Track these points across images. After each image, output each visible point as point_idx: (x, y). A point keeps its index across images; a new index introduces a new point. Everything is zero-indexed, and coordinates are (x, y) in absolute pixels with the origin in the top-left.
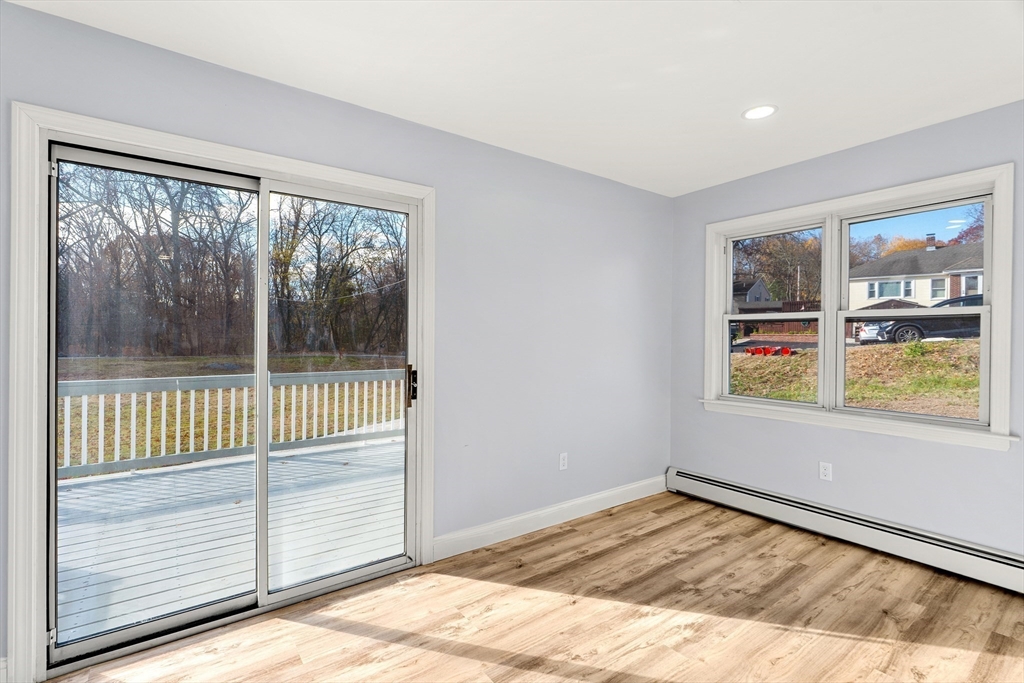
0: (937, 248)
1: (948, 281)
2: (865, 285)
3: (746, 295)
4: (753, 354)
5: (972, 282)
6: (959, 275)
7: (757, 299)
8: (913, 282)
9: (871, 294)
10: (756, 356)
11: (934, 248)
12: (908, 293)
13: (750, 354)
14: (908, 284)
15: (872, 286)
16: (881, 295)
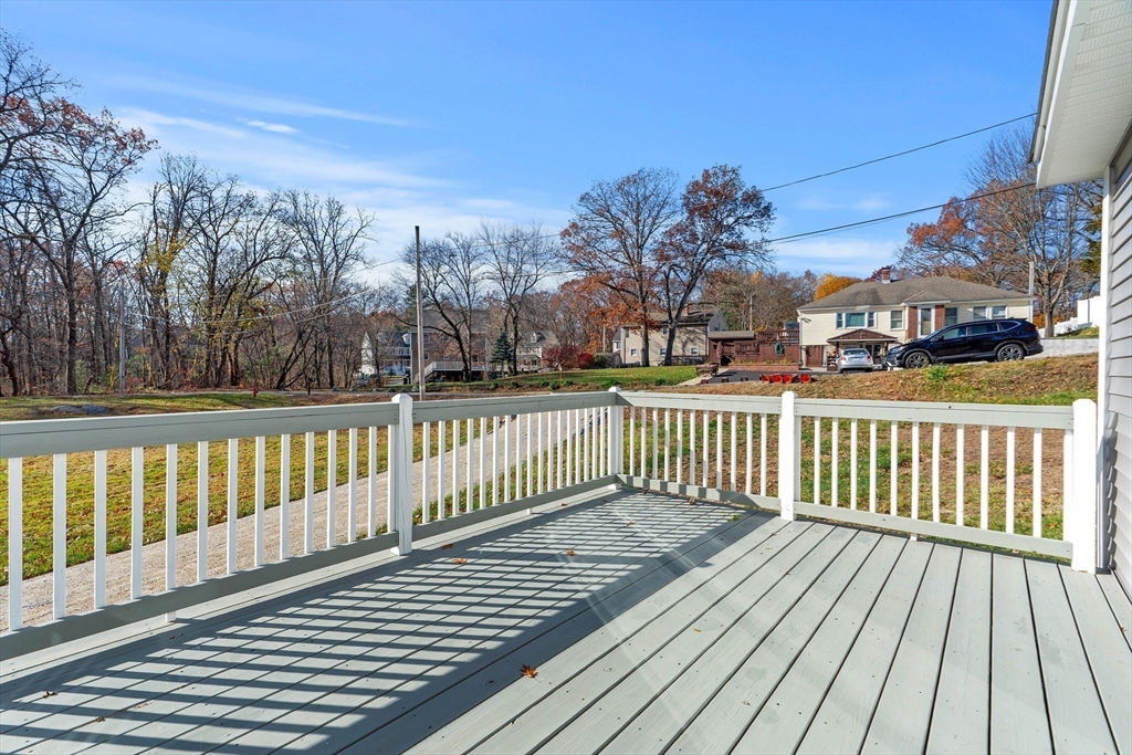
0: (892, 281)
1: (906, 314)
2: (834, 316)
3: (707, 325)
4: (771, 382)
5: (926, 312)
6: (915, 308)
7: (717, 329)
8: (875, 314)
9: (839, 324)
10: (775, 384)
11: (889, 282)
12: (871, 323)
13: (767, 382)
14: (871, 315)
15: (840, 316)
16: (847, 326)
